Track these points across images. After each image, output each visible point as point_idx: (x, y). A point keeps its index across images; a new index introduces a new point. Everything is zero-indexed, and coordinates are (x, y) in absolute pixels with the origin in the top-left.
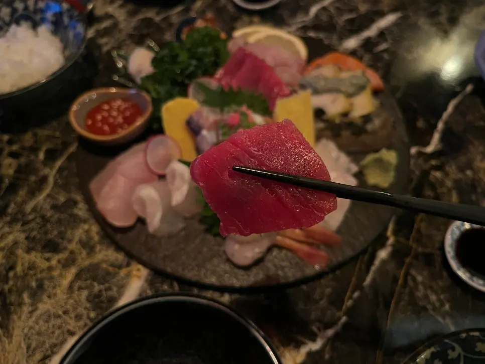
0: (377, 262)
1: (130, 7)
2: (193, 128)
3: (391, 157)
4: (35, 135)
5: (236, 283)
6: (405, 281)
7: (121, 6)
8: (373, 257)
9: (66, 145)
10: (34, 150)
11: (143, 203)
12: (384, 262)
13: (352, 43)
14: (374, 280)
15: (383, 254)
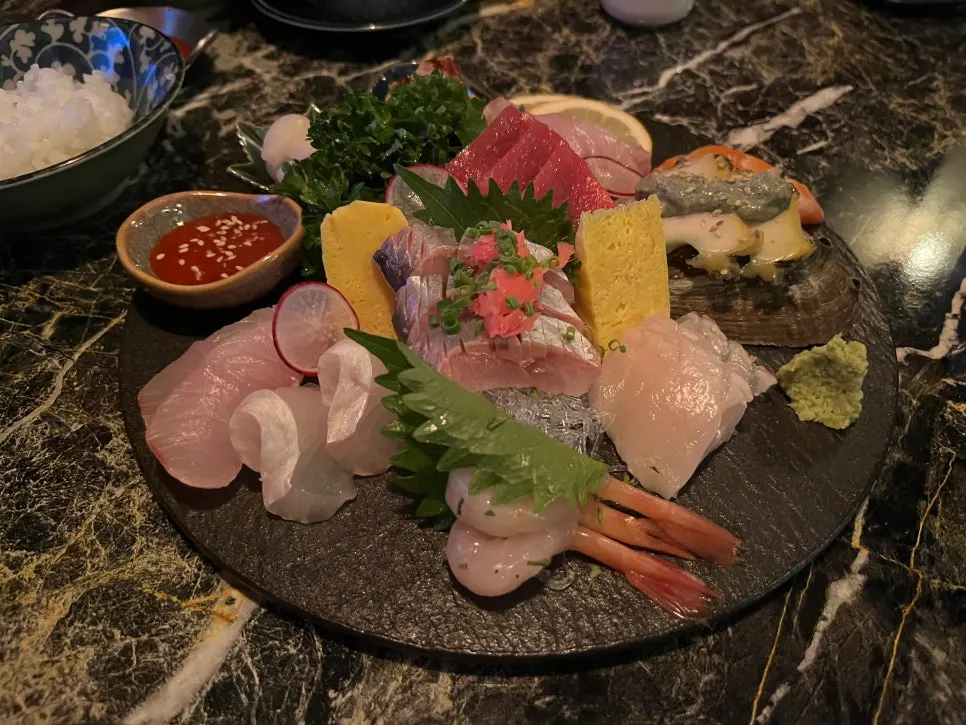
0: (830, 611)
1: (289, 58)
2: (390, 272)
3: (853, 354)
4: (44, 288)
5: (471, 646)
6: (904, 661)
7: (270, 57)
8: (818, 599)
12: (844, 609)
13: (749, 136)
14: (823, 655)
15: (843, 591)
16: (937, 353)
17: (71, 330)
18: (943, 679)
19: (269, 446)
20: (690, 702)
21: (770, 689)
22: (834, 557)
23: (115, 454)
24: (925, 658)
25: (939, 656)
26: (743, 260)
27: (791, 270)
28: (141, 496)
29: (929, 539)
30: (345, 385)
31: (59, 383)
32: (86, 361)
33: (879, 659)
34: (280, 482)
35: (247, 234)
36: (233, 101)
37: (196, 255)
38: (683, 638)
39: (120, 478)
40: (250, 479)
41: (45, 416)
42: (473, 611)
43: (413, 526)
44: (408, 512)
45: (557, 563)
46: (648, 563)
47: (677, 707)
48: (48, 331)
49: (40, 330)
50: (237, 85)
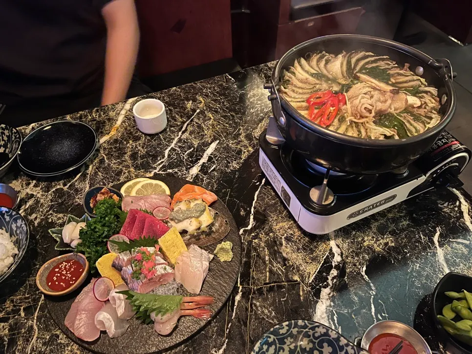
0: (236, 304)
1: (43, 184)
2: (117, 267)
3: (227, 245)
4: (12, 301)
5: (167, 346)
6: (252, 307)
7: (36, 186)
8: (234, 301)
9: (36, 301)
10: (16, 312)
11: (102, 323)
12: (239, 301)
13: (195, 170)
14: (236, 313)
15: (238, 298)
16: (249, 227)
17: (29, 311)
18: (259, 308)
19: (107, 325)
20: (213, 335)
21: (228, 325)
22: (235, 291)
23: (62, 339)
24: (255, 305)
25: (258, 304)
26: (199, 229)
27: (211, 226)
28: (75, 347)
29: (253, 278)
30: (118, 302)
31: (35, 327)
32: (39, 319)
33: (247, 309)
34: (112, 330)
35: (71, 267)
36: (32, 210)
37: (59, 279)
38: (209, 323)
39: (68, 345)
40: (104, 332)
41: (38, 338)
42: (165, 338)
43: (145, 326)
44: (143, 322)
45: (179, 320)
46: (197, 311)
47: (211, 337)
48: (23, 314)
49: (20, 315)
50: (31, 202)
